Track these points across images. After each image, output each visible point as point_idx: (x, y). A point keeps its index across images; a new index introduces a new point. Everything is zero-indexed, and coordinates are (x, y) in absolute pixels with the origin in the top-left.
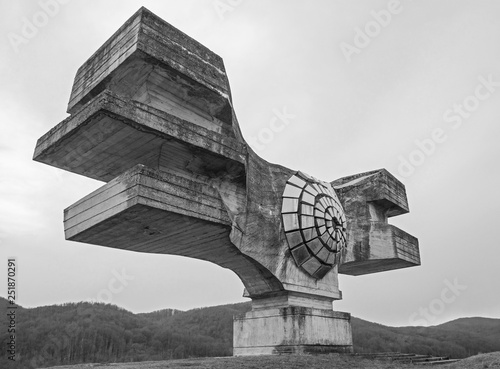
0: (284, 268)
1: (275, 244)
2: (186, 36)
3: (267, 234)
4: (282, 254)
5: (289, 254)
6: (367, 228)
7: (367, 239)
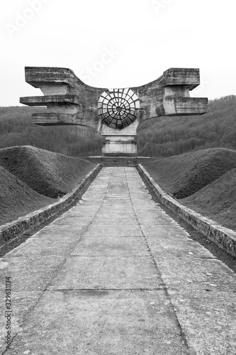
0: (101, 127)
1: (97, 120)
2: (49, 68)
3: (94, 117)
4: (100, 123)
5: (102, 123)
6: (162, 101)
7: (162, 106)
